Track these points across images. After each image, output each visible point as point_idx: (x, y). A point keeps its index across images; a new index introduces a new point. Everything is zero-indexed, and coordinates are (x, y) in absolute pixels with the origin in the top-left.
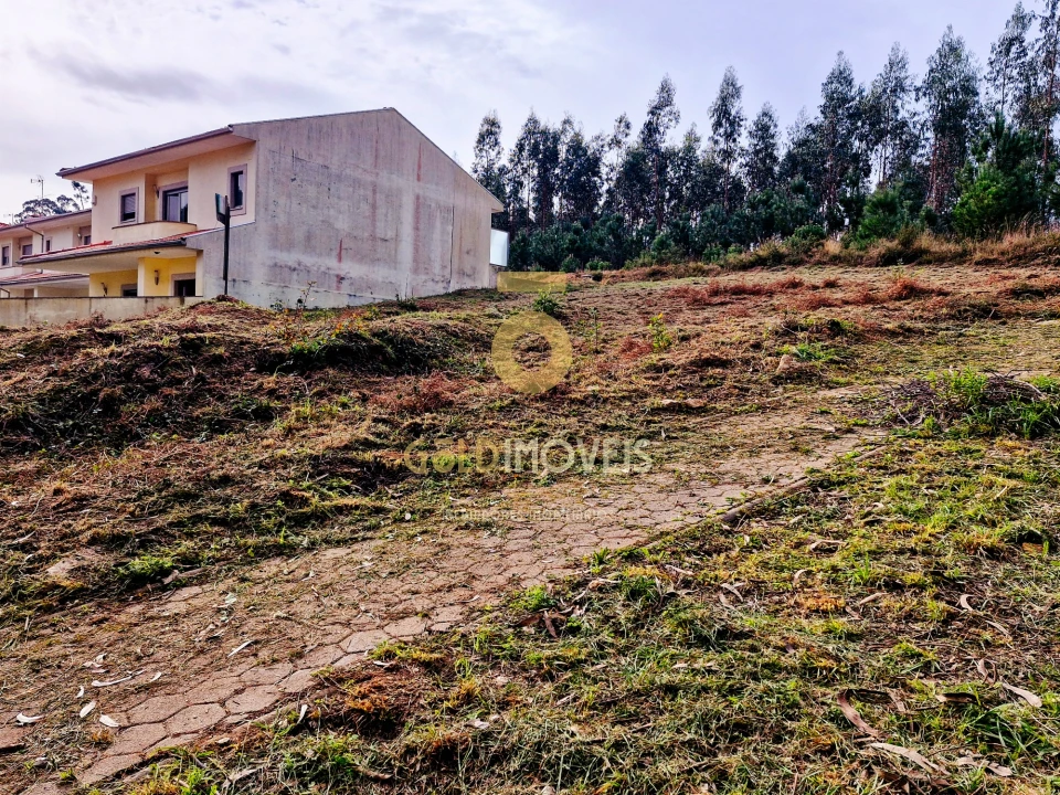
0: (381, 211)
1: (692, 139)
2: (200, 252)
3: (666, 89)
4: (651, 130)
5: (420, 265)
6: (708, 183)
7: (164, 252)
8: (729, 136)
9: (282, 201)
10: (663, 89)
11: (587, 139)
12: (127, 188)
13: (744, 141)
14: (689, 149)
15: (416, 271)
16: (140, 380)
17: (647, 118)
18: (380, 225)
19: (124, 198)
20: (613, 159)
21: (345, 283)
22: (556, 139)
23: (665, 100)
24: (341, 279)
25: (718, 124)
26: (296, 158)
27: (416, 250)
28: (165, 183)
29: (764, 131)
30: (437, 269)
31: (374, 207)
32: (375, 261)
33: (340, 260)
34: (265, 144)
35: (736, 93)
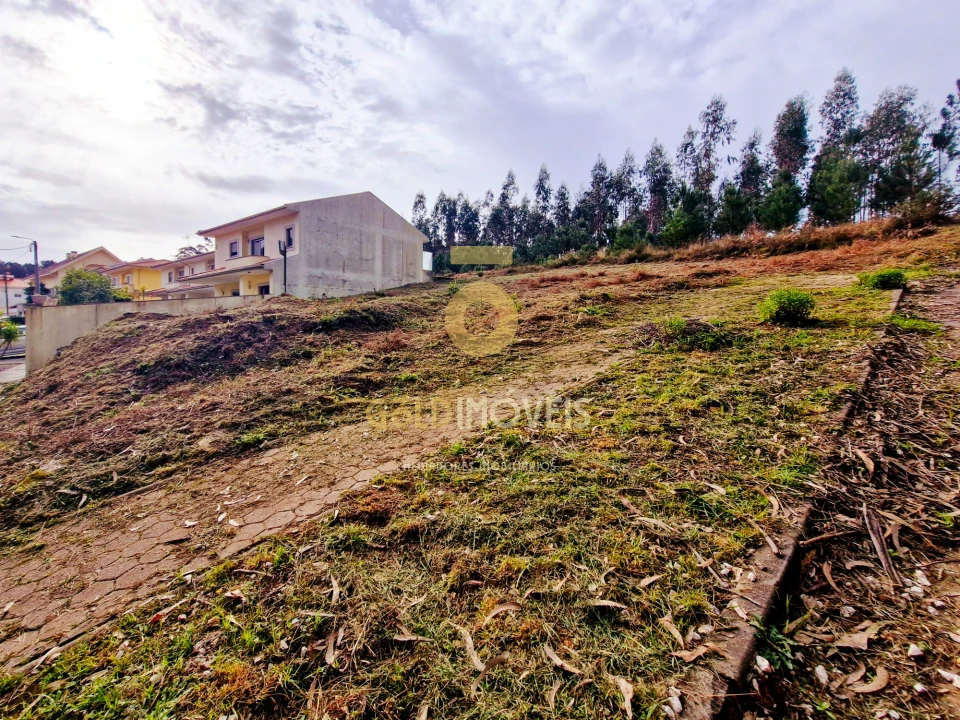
0: (364, 245)
1: (526, 202)
2: (271, 271)
3: (511, 177)
4: (504, 197)
5: (386, 271)
6: (535, 224)
7: (253, 272)
8: (545, 199)
9: (313, 242)
10: (509, 176)
11: (471, 203)
12: (232, 239)
13: (553, 201)
14: (524, 206)
15: (384, 275)
16: (243, 340)
17: (502, 191)
18: (364, 252)
19: (231, 244)
20: (485, 213)
21: (347, 283)
22: (455, 204)
23: (510, 182)
24: (344, 281)
25: (539, 193)
26: (320, 220)
27: (383, 263)
28: (252, 236)
29: (562, 196)
30: (395, 274)
31: (361, 242)
32: (362, 271)
33: (344, 271)
34: (303, 214)
35: (547, 177)
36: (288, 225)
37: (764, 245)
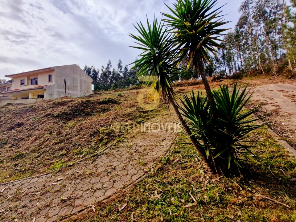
0: (75, 81)
1: (114, 70)
2: (45, 90)
3: (110, 62)
4: (108, 68)
5: (81, 91)
6: (116, 77)
7: (37, 90)
8: (121, 69)
9: (59, 80)
10: (109, 61)
11: (96, 69)
12: (22, 78)
13: (123, 70)
14: (114, 71)
15: (80, 92)
17: (107, 66)
18: (75, 84)
19: (21, 80)
20: (100, 73)
21: (69, 94)
22: (91, 70)
23: (109, 64)
24: (69, 93)
25: (119, 67)
26: (61, 73)
27: (80, 87)
28: (31, 78)
29: (126, 68)
30: (84, 91)
31: (73, 81)
32: (74, 90)
33: (68, 90)
34: (56, 70)
35: (121, 63)
36: (50, 74)
37: (186, 83)
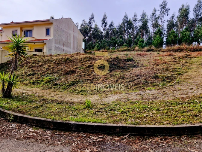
1: (96, 25)
2: (45, 44)
3: (92, 16)
5: (74, 48)
8: (105, 26)
9: (56, 35)
12: (15, 29)
13: (108, 27)
14: (96, 27)
15: (73, 49)
17: (89, 21)
18: (69, 40)
19: (13, 31)
21: (64, 51)
25: (103, 24)
26: (58, 27)
27: (73, 45)
28: (24, 29)
30: (76, 49)
31: (68, 36)
32: (68, 47)
33: (64, 46)
35: (106, 18)
36: (48, 27)
